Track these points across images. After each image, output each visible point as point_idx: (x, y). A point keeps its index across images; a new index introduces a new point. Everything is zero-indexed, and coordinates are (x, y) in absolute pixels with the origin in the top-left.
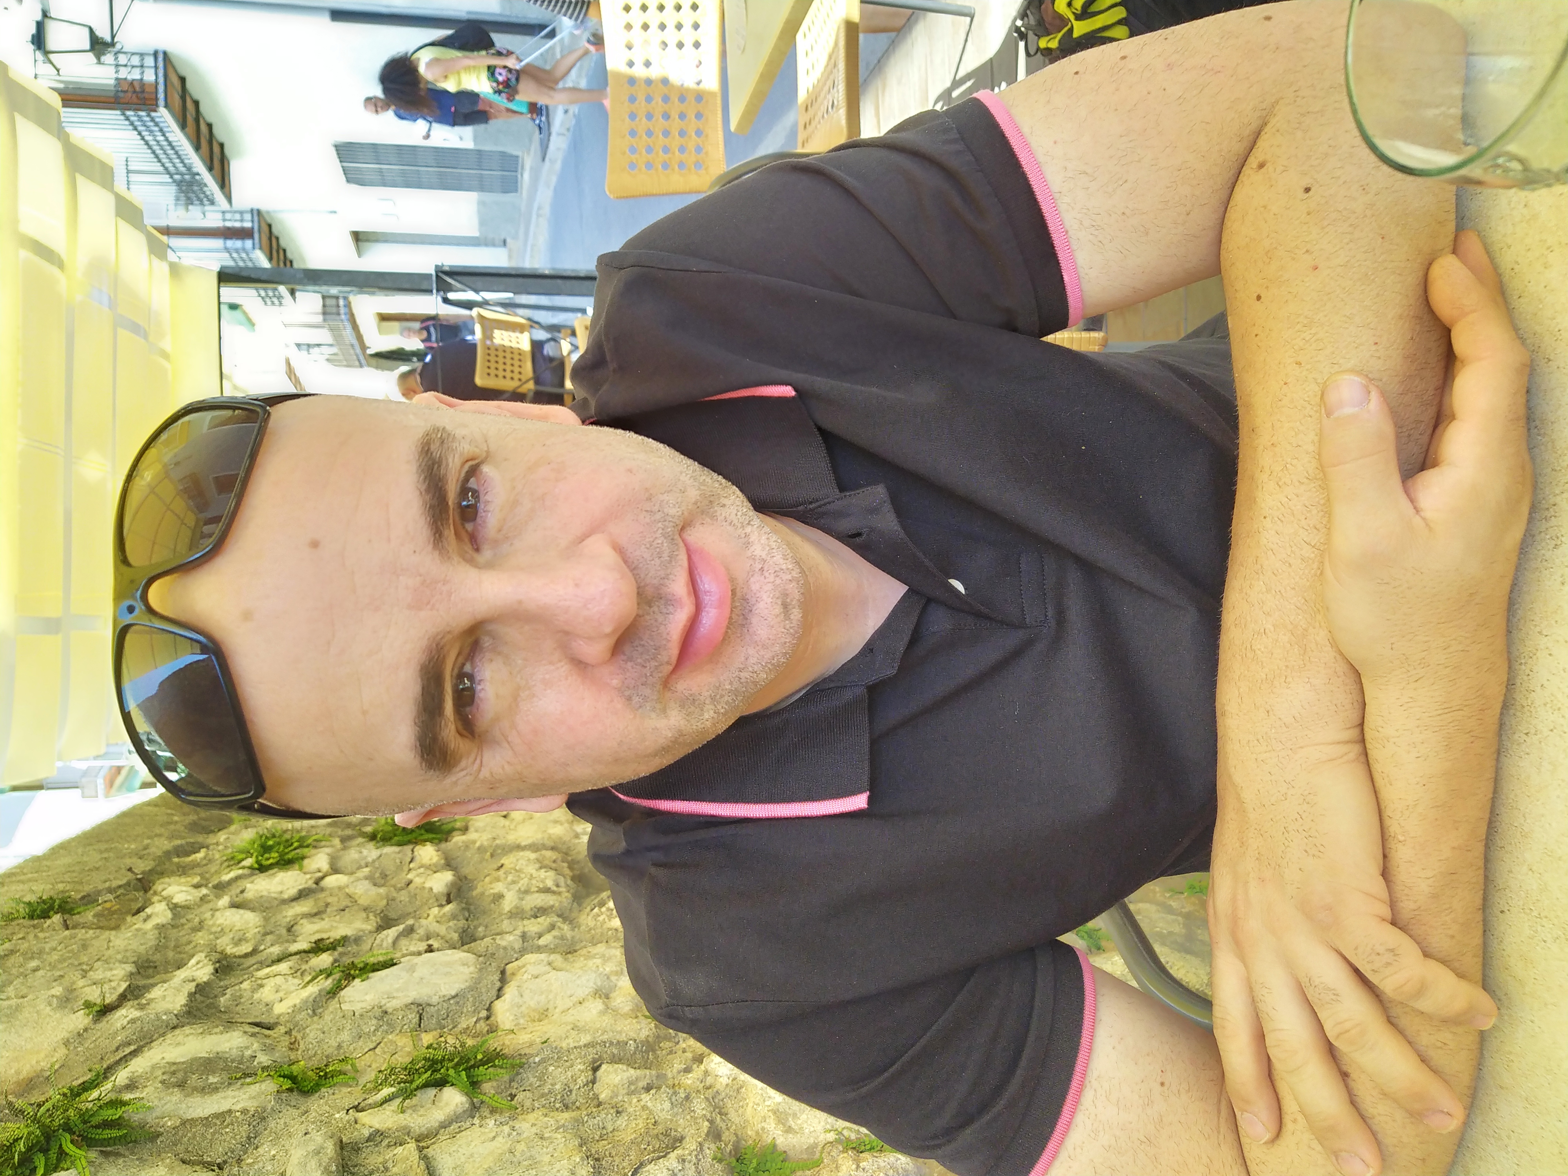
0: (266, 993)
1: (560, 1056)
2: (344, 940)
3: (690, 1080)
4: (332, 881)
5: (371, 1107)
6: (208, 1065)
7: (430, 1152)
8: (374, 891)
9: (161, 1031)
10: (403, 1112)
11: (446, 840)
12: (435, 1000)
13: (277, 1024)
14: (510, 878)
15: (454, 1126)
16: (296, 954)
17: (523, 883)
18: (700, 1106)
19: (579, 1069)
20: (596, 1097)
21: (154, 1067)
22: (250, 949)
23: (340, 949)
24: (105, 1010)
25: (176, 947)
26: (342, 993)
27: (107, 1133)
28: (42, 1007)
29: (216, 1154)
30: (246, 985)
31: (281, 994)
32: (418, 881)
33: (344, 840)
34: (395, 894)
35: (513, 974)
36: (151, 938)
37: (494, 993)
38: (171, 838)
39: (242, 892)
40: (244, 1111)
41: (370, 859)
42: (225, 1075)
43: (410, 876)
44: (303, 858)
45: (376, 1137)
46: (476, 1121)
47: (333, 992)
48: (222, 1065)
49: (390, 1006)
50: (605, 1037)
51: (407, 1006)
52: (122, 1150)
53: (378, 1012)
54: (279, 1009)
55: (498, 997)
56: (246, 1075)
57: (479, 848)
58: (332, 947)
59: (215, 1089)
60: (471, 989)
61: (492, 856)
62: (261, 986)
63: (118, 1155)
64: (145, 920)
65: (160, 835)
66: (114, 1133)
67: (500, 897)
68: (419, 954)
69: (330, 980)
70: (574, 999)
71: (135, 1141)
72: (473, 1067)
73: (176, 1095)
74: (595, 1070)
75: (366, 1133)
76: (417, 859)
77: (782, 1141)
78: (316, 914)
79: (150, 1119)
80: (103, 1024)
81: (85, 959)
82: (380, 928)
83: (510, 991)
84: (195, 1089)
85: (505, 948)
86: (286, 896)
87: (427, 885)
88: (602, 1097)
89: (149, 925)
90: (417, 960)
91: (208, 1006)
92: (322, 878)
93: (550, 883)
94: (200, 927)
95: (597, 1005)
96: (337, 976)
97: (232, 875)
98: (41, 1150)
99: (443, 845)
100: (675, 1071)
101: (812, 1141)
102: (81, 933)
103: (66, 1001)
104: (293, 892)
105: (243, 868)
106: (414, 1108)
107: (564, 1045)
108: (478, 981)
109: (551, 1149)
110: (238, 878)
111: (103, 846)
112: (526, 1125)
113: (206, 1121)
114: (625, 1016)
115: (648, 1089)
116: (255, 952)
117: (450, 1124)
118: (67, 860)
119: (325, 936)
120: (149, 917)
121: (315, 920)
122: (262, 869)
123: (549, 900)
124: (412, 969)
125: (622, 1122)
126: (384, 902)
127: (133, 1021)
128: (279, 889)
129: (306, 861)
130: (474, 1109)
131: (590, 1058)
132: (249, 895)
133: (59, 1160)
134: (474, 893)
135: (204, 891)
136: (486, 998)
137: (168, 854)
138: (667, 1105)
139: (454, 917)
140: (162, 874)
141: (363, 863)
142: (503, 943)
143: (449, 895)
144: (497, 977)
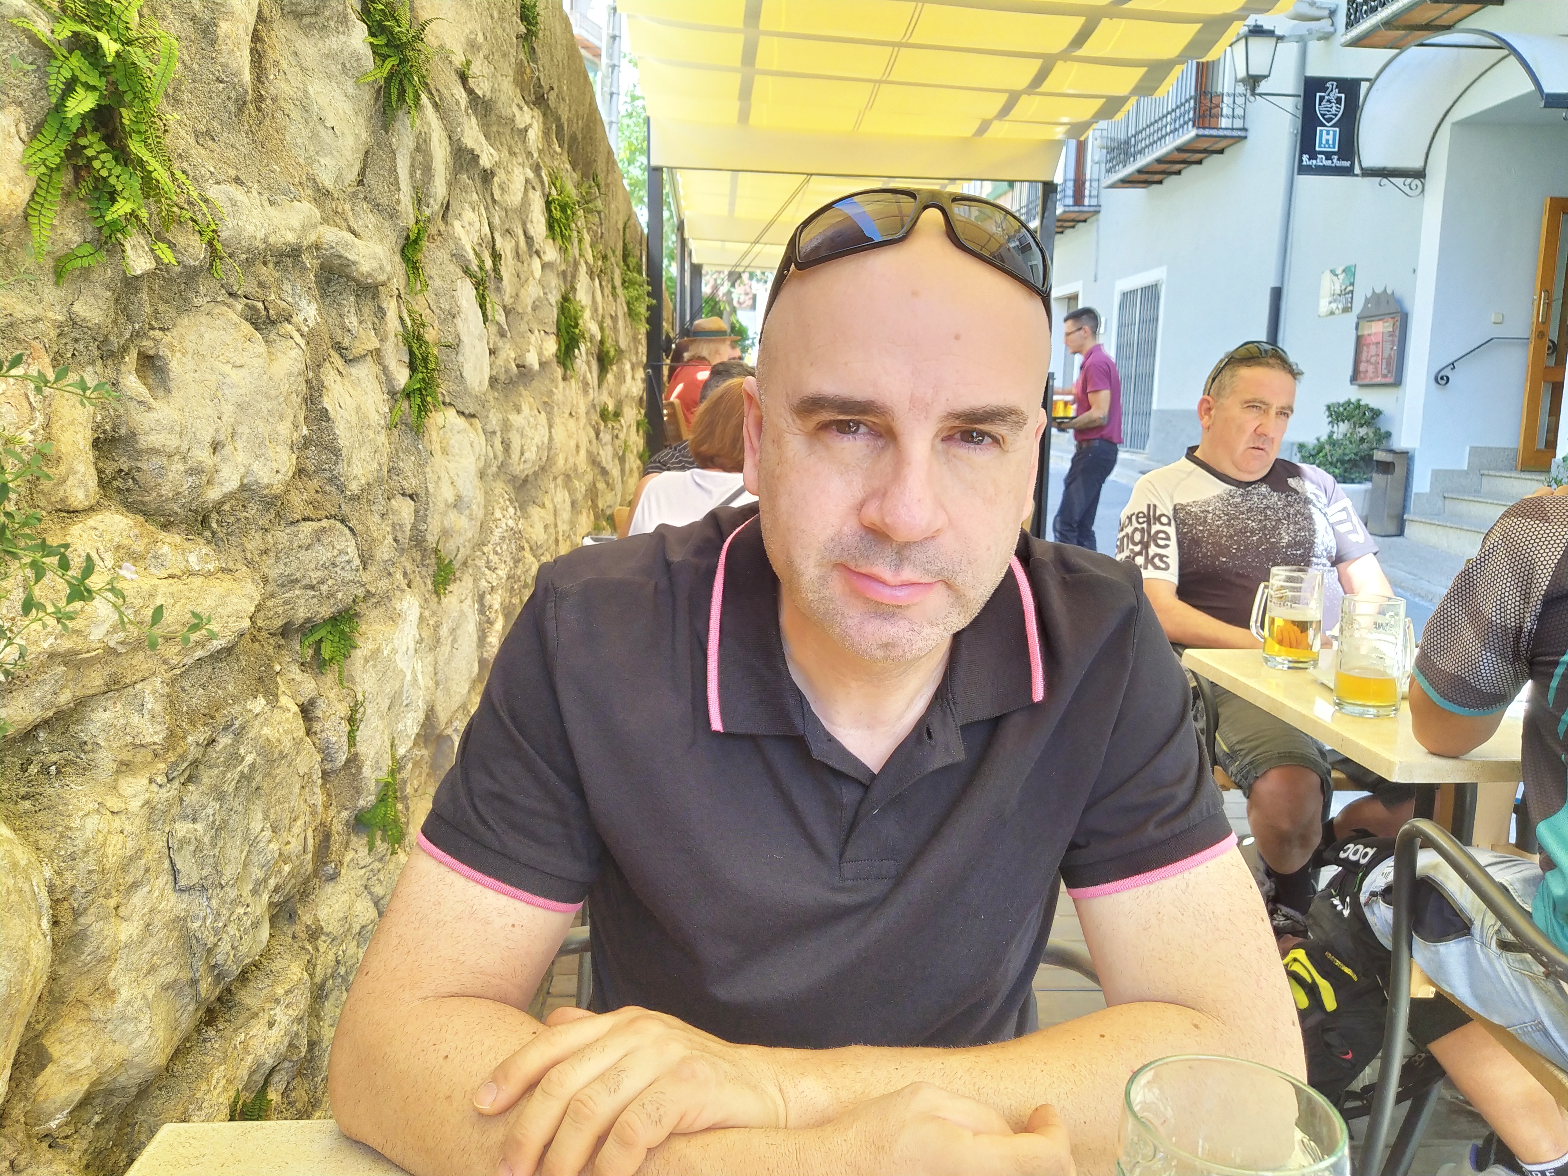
0: (469, 215)
1: (421, 465)
2: (499, 279)
3: (399, 576)
4: (536, 264)
5: (399, 307)
6: (428, 170)
7: (369, 358)
8: (529, 302)
9: (448, 127)
10: (396, 336)
11: (558, 362)
12: (461, 359)
13: (446, 223)
14: (532, 420)
15: (384, 378)
16: (493, 238)
17: (529, 432)
18: (383, 584)
19: (411, 484)
20: (394, 496)
21: (429, 124)
22: (496, 198)
23: (493, 275)
24: (463, 78)
25: (498, 132)
26: (468, 280)
27: (394, 92)
28: (470, 26)
29: (371, 179)
30: (475, 196)
31: (467, 227)
32: (533, 339)
33: (564, 273)
34: (526, 319)
35: (471, 424)
36: (506, 112)
37: (462, 409)
38: (569, 120)
39: (534, 188)
40: (398, 202)
41: (549, 296)
42: (420, 183)
43: (536, 332)
44: (554, 239)
45: (381, 313)
46: (386, 397)
47: (467, 271)
48: (426, 180)
49: (458, 321)
50: (431, 505)
51: (458, 336)
52: (380, 103)
53: (454, 311)
54: (457, 224)
55: (458, 412)
56: (419, 201)
57: (552, 391)
58: (496, 270)
59: (412, 175)
60: (466, 389)
61: (545, 403)
62: (474, 210)
63: (377, 99)
64: (518, 105)
65: (570, 110)
66: (394, 97)
67: (519, 411)
68: (488, 343)
69: (476, 269)
70: (455, 478)
71: (384, 113)
72: (421, 394)
73: (412, 145)
74: (411, 497)
75: (384, 305)
76: (547, 338)
77: (358, 655)
78: (517, 253)
79: (398, 125)
80: (455, 77)
81: (496, 57)
82: (504, 308)
83: (461, 422)
84: (413, 159)
85: (487, 417)
86: (528, 226)
87: (531, 348)
88: (393, 501)
89: (515, 109)
90: (485, 342)
91: (461, 165)
92: (540, 257)
93: (527, 455)
94: (512, 153)
95: (451, 500)
96: (479, 275)
97: (546, 179)
98: (389, 40)
99: (555, 360)
100: (406, 564)
101: (358, 680)
102: (513, 52)
103: (472, 46)
104: (532, 232)
105: (550, 188)
106: (397, 345)
107: (428, 470)
108: (470, 395)
109: (368, 459)
110: (542, 183)
111: (565, 62)
112: (382, 438)
113: (393, 170)
114: (442, 522)
115: (395, 540)
116: (494, 201)
117: (386, 375)
118: (559, 32)
119: (502, 262)
120: (521, 108)
121: (514, 252)
122: (548, 203)
123: (515, 456)
124: (480, 339)
125: (377, 518)
126: (520, 311)
127: (458, 103)
128: (535, 220)
129: (551, 241)
130: (393, 394)
131: (419, 492)
132: (531, 193)
133: (380, 55)
134: (521, 388)
135: (536, 155)
136: (458, 402)
137: (558, 119)
138: (386, 557)
139: (507, 371)
140: (544, 115)
141: (547, 290)
142: (491, 415)
143: (524, 367)
144: (472, 411)
